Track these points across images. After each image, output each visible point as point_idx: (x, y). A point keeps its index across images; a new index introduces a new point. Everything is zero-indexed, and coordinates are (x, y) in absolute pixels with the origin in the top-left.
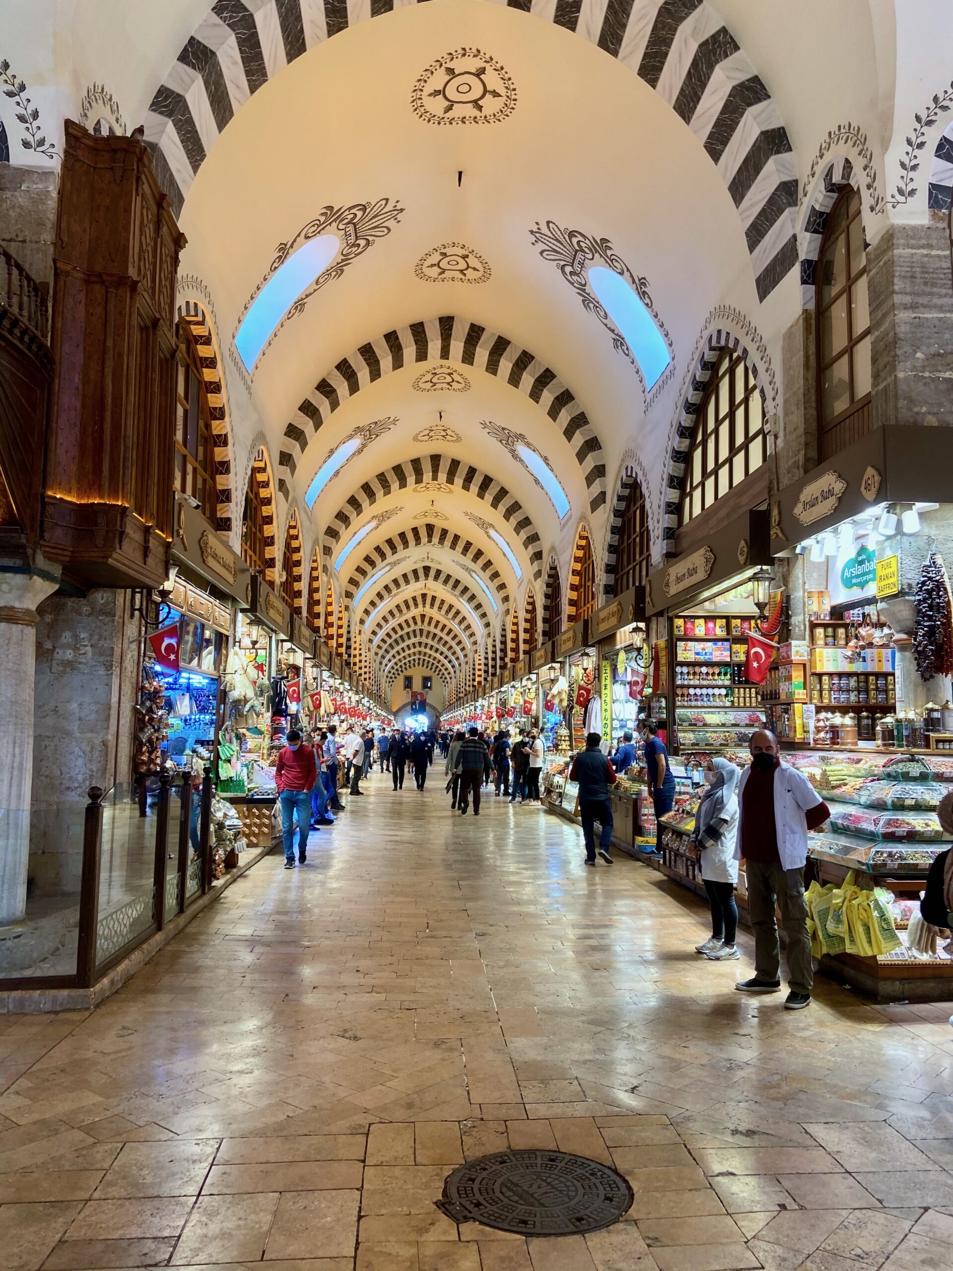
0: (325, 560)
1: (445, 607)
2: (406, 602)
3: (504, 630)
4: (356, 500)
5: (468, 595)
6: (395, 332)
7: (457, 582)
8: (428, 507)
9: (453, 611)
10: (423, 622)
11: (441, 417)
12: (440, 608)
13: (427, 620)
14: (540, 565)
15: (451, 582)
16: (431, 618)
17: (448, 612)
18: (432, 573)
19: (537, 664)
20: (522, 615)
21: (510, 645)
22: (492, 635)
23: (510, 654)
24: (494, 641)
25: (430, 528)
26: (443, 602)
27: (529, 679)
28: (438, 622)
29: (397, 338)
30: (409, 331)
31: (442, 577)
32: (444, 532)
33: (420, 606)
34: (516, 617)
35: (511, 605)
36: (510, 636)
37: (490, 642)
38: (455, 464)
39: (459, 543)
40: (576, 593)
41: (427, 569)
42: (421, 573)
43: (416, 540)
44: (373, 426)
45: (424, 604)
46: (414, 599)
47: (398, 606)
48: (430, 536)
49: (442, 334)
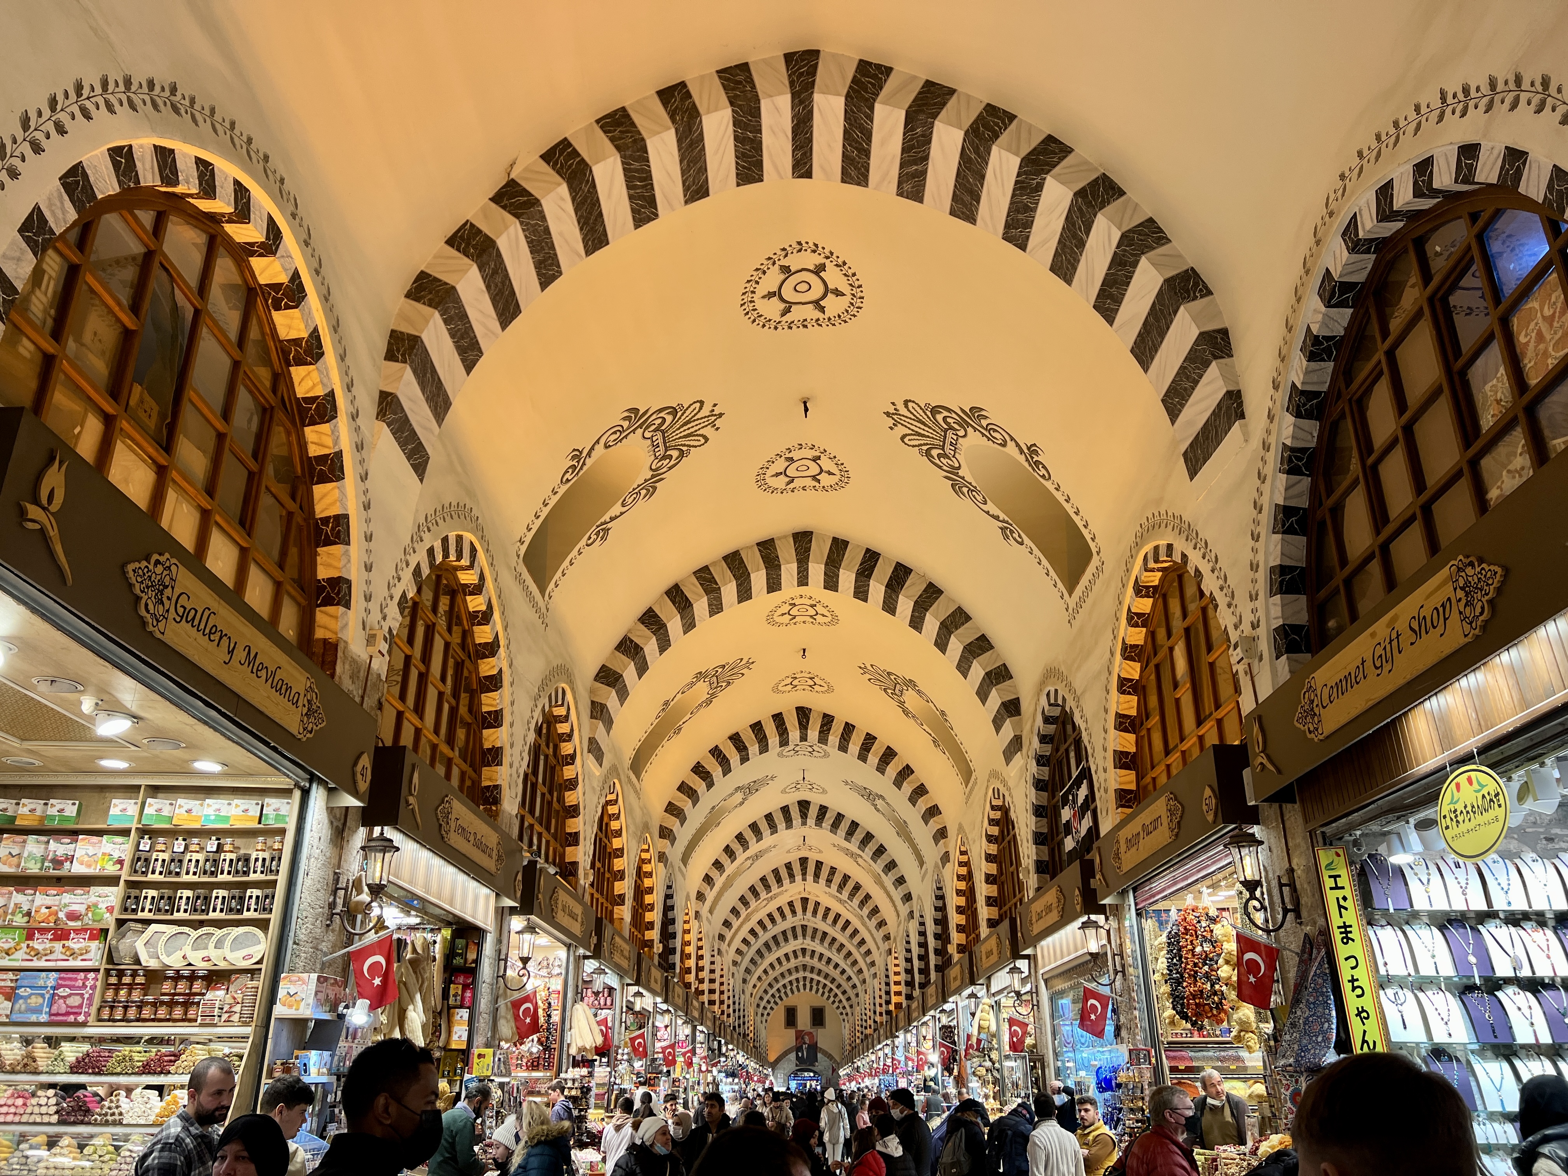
0: (594, 729)
1: (837, 879)
2: (776, 872)
3: (941, 897)
4: (656, 616)
5: (872, 847)
6: (683, 84)
7: (854, 825)
8: (796, 664)
9: (850, 885)
10: (805, 910)
11: (806, 410)
12: (829, 881)
13: (810, 907)
14: (1017, 726)
15: (844, 826)
16: (817, 904)
17: (841, 887)
18: (813, 812)
19: (1036, 929)
20: (979, 849)
21: (955, 919)
22: (916, 915)
23: (957, 938)
24: (922, 924)
25: (803, 713)
26: (833, 870)
27: (1015, 970)
28: (828, 910)
29: (688, 95)
30: (717, 82)
31: (829, 818)
32: (828, 720)
33: (798, 878)
34: (966, 864)
35: (952, 844)
36: (954, 901)
37: (913, 927)
38: (839, 546)
39: (854, 736)
40: (1132, 737)
41: (804, 805)
42: (795, 813)
43: (780, 735)
44: (669, 418)
45: (804, 874)
46: (789, 866)
47: (763, 880)
48: (803, 726)
49: (792, 84)
